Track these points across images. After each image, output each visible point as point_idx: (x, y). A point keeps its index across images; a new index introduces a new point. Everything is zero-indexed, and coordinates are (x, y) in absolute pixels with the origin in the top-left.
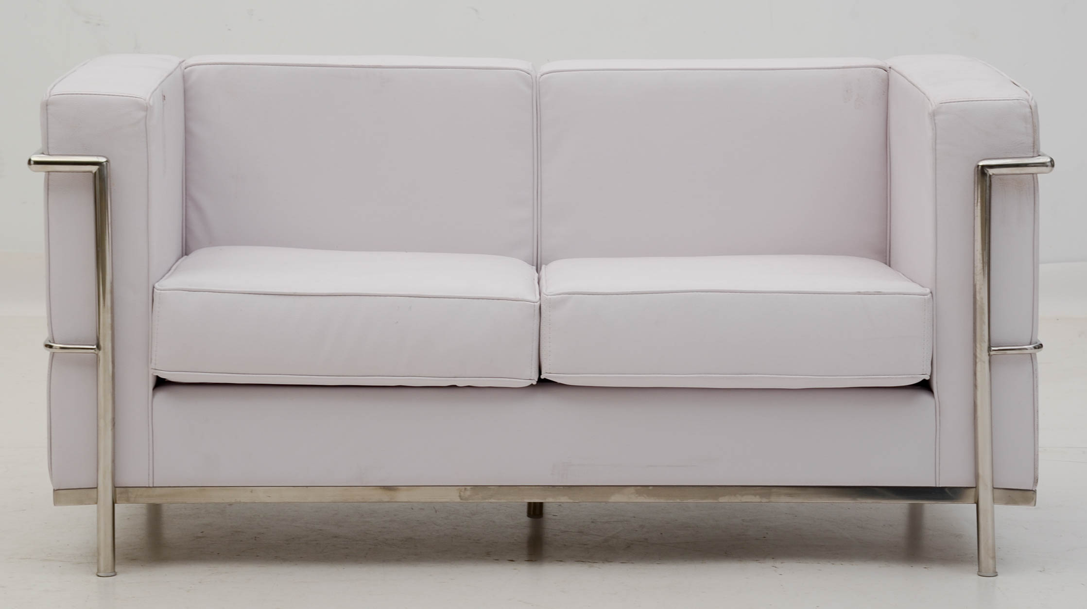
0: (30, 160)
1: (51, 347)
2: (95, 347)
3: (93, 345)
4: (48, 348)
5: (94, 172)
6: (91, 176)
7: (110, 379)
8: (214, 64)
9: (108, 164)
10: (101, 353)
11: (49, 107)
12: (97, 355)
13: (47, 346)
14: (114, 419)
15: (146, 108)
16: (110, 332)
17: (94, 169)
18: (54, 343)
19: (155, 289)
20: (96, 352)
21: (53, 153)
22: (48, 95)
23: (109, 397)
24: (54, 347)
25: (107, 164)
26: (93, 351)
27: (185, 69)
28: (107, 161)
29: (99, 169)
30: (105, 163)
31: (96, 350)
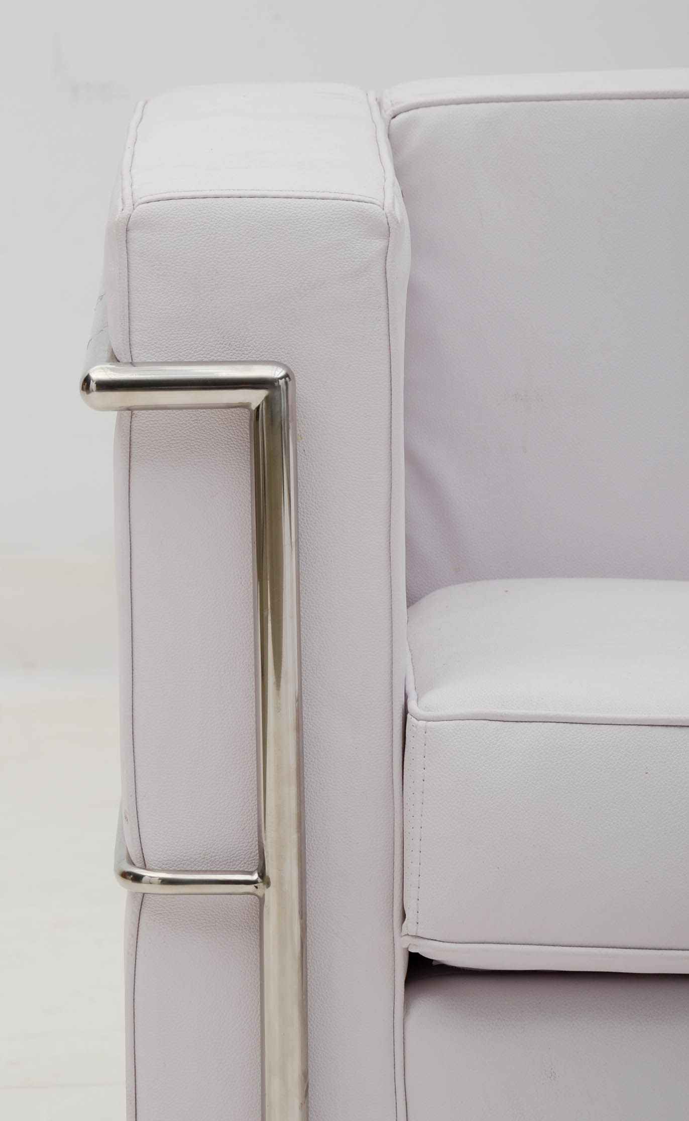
0: (87, 381)
1: (137, 878)
2: (255, 877)
3: (251, 873)
4: (130, 883)
5: (254, 407)
6: (245, 418)
7: (296, 965)
8: (447, 104)
9: (290, 383)
10: (270, 894)
11: (132, 235)
12: (262, 900)
13: (125, 875)
14: (305, 1075)
15: (387, 231)
16: (294, 837)
17: (256, 397)
18: (145, 867)
19: (409, 716)
20: (259, 892)
21: (144, 359)
22: (129, 202)
23: (294, 1012)
24: (144, 879)
25: (286, 383)
26: (250, 888)
27: (394, 117)
28: (286, 376)
29: (267, 399)
30: (282, 382)
31: (260, 885)
